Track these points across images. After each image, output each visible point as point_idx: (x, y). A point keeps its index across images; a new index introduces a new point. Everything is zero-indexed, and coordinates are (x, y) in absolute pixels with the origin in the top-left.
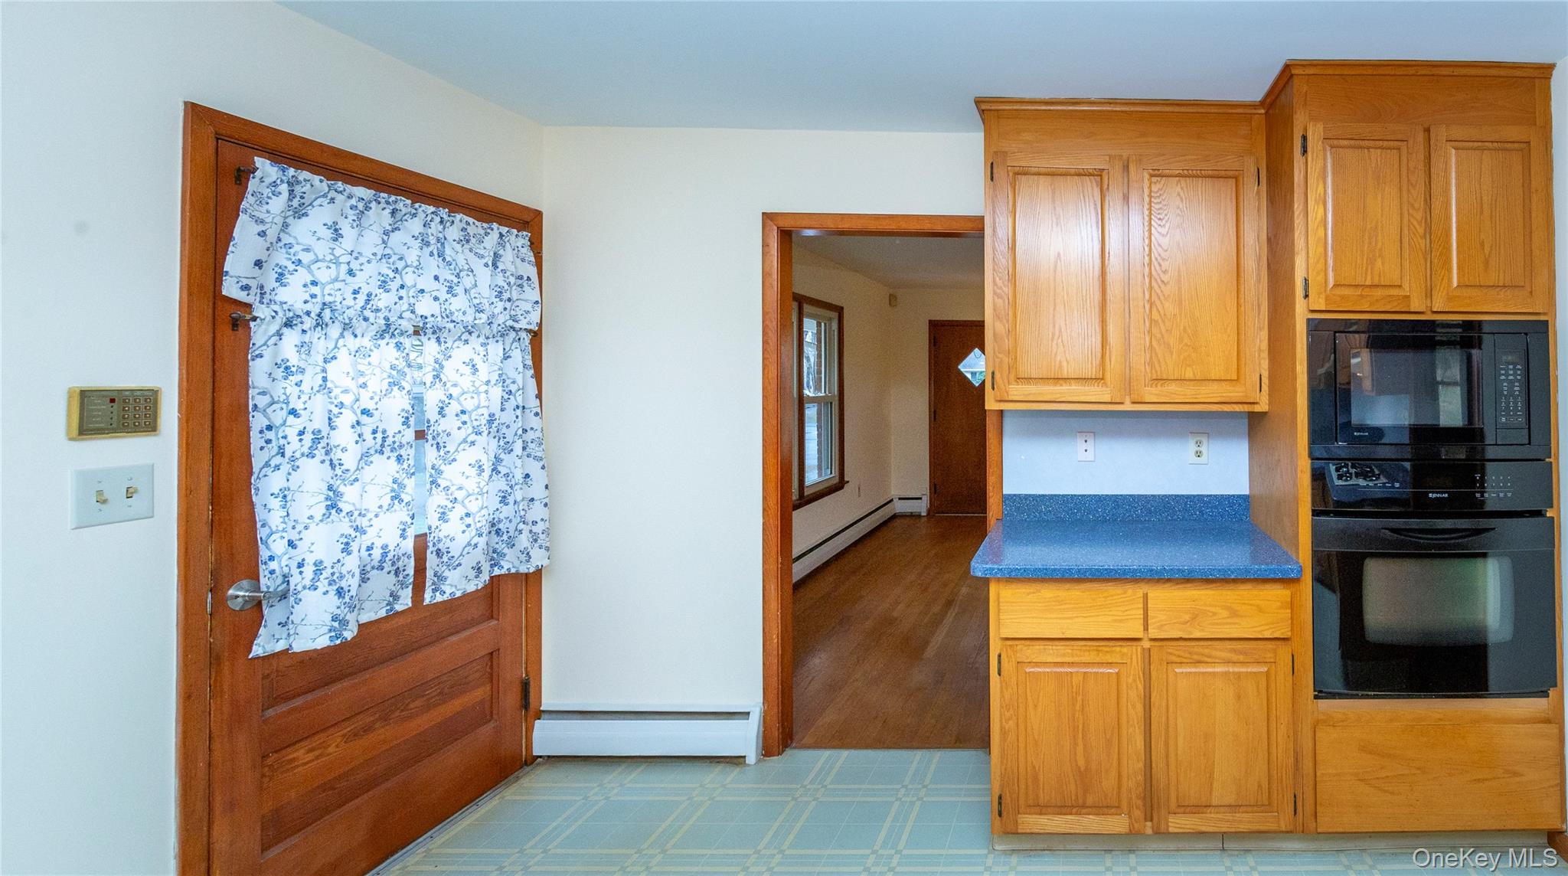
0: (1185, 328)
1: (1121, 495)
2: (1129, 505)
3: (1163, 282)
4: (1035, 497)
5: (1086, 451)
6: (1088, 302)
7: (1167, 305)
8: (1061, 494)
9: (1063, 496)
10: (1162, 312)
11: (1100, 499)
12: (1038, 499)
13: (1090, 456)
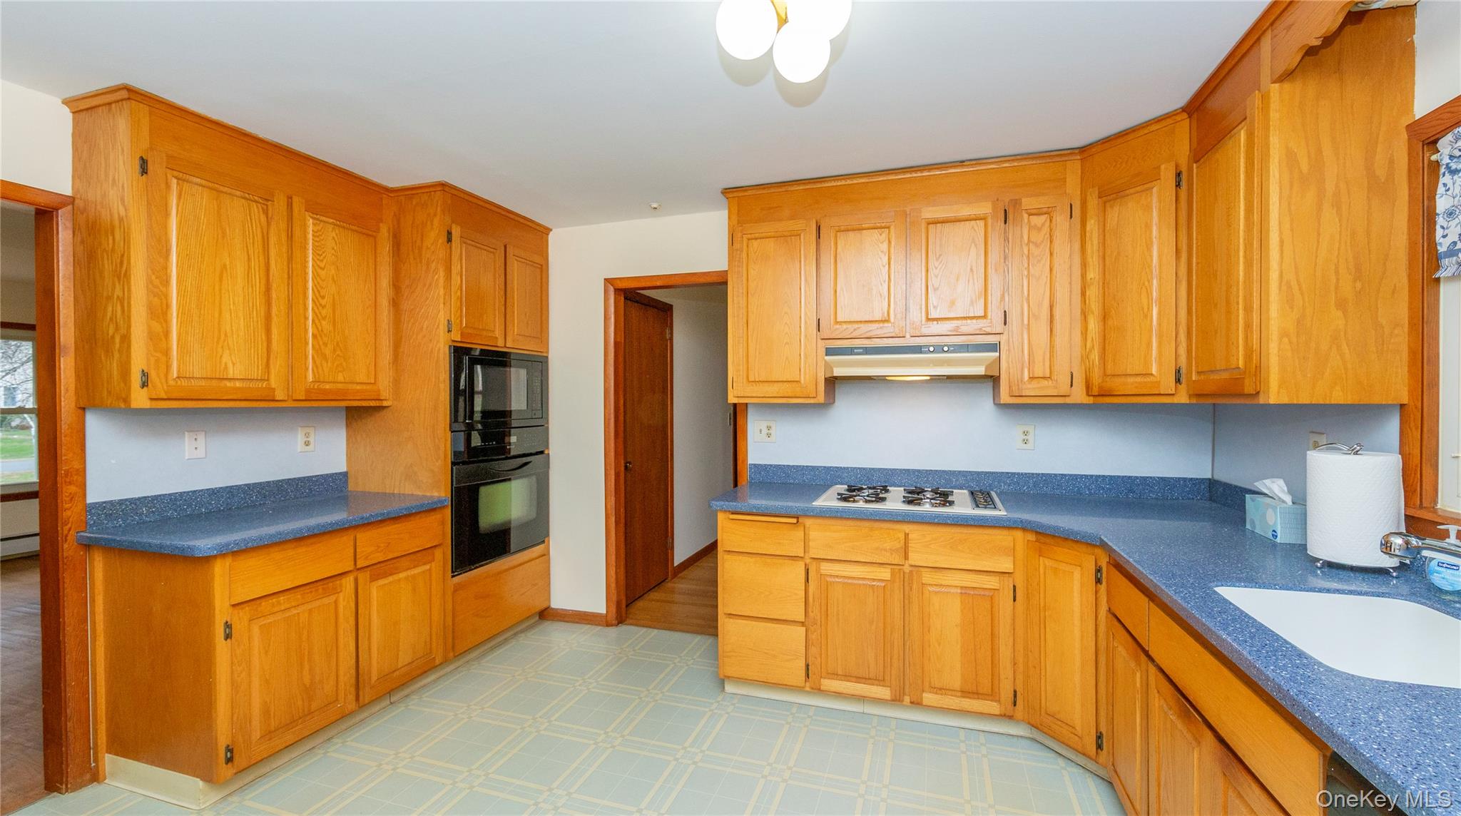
0: (338, 343)
1: (236, 486)
2: (244, 493)
3: (321, 305)
4: (132, 501)
5: (196, 448)
6: (255, 313)
7: (324, 323)
8: (167, 493)
9: (170, 495)
10: (320, 328)
11: (213, 493)
12: (138, 503)
13: (201, 453)
